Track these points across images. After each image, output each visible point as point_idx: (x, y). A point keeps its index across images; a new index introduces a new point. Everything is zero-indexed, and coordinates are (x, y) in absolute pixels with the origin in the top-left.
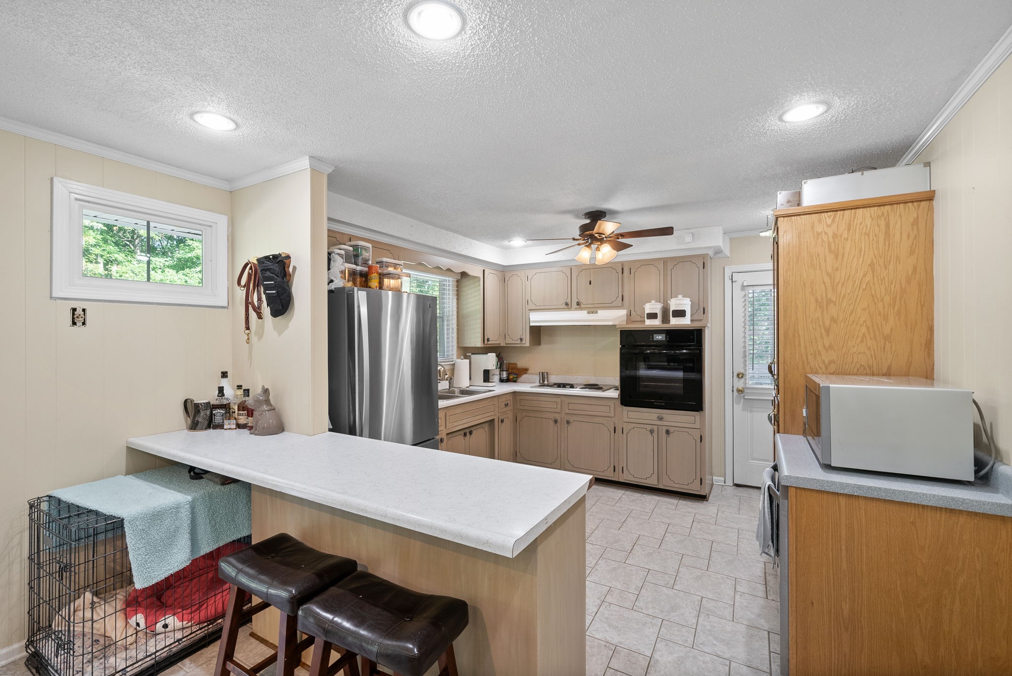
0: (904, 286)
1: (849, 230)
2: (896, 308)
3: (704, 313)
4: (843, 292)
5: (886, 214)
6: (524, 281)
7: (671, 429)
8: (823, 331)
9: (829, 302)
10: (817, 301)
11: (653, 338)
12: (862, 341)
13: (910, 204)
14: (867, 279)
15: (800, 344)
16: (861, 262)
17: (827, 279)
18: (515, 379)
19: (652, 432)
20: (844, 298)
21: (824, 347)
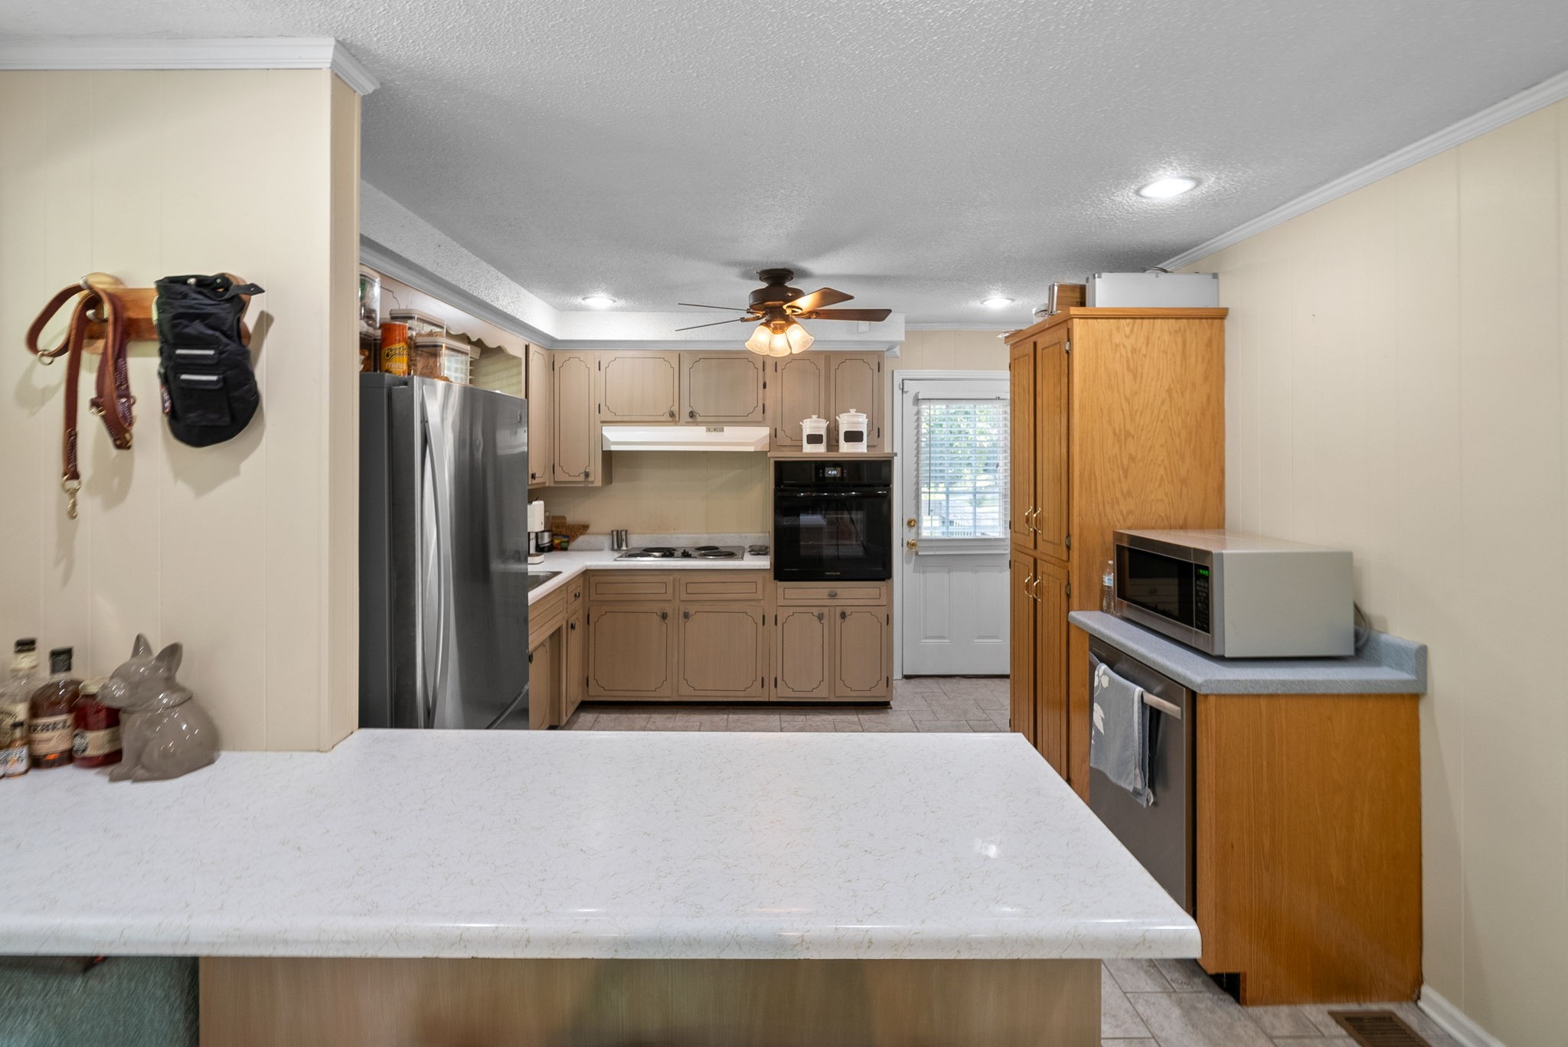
0: (1198, 419)
1: (1147, 344)
2: (1192, 446)
3: (879, 436)
4: (1142, 423)
5: (1182, 329)
6: (592, 371)
7: (848, 611)
8: (1121, 473)
9: (1128, 434)
10: (1114, 433)
11: (823, 473)
12: (1160, 485)
13: (1204, 321)
14: (1164, 408)
15: (1096, 490)
16: (1159, 386)
17: (1125, 405)
18: (564, 545)
19: (820, 617)
20: (1142, 430)
21: (1122, 493)
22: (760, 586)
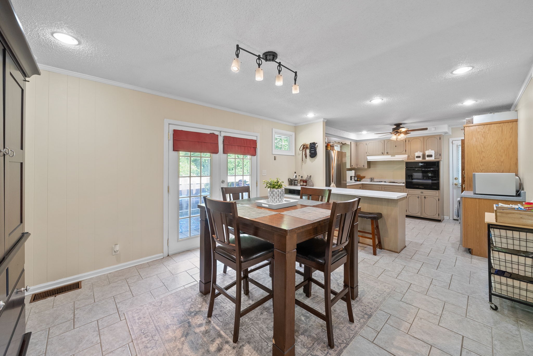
0: (508, 147)
1: (489, 131)
2: (505, 153)
3: (440, 156)
4: (487, 149)
5: (501, 126)
6: (365, 145)
7: (427, 197)
8: (480, 160)
9: (482, 152)
10: (478, 151)
11: (419, 164)
12: (494, 163)
13: (510, 123)
14: (495, 145)
15: (472, 164)
16: (493, 140)
17: (481, 145)
18: (360, 181)
19: (418, 197)
20: (487, 150)
21: (481, 165)
22: (402, 190)
